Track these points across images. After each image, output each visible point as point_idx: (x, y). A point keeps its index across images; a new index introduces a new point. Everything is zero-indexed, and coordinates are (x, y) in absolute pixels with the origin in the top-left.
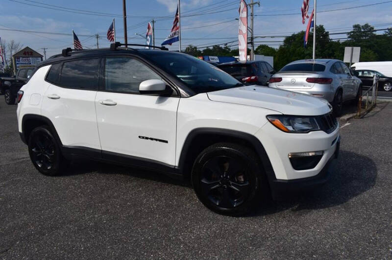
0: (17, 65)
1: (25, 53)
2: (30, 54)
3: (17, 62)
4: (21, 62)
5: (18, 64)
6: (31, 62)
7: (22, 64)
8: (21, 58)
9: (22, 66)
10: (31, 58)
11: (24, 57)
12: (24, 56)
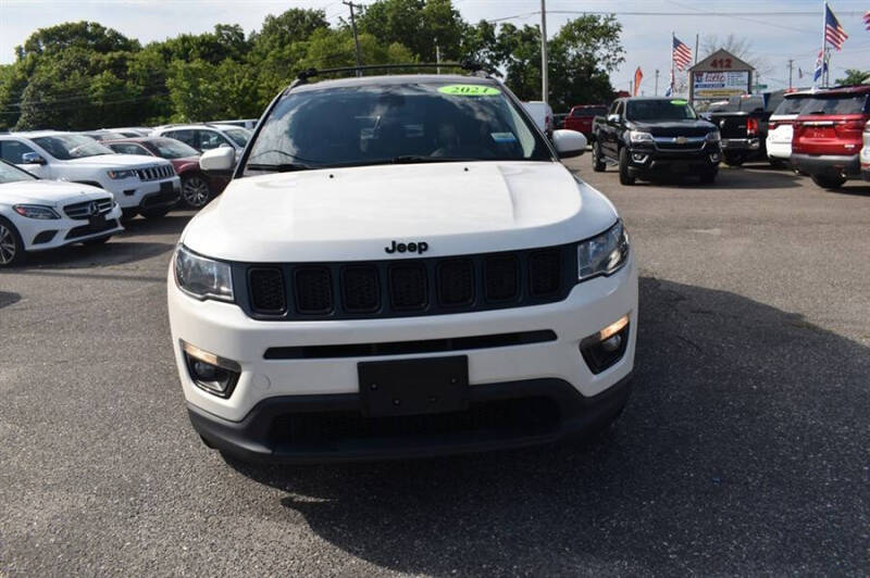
0: (696, 90)
1: (714, 64)
2: (725, 64)
3: (696, 83)
4: (704, 83)
5: (697, 86)
6: (726, 83)
7: (705, 86)
8: (705, 75)
9: (704, 92)
10: (725, 74)
11: (711, 72)
12: (712, 69)
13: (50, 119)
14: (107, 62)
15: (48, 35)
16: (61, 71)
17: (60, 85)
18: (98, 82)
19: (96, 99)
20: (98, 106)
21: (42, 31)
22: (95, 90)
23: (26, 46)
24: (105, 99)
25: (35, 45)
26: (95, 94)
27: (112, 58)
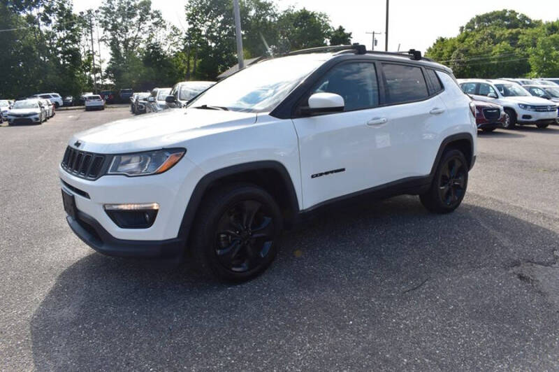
13: (465, 71)
14: (507, 36)
15: (480, 19)
16: (477, 41)
17: (473, 50)
18: (497, 49)
19: (494, 60)
20: (494, 64)
21: (477, 16)
22: (494, 54)
23: (466, 26)
24: (499, 59)
25: (472, 25)
26: (494, 56)
27: (511, 33)
